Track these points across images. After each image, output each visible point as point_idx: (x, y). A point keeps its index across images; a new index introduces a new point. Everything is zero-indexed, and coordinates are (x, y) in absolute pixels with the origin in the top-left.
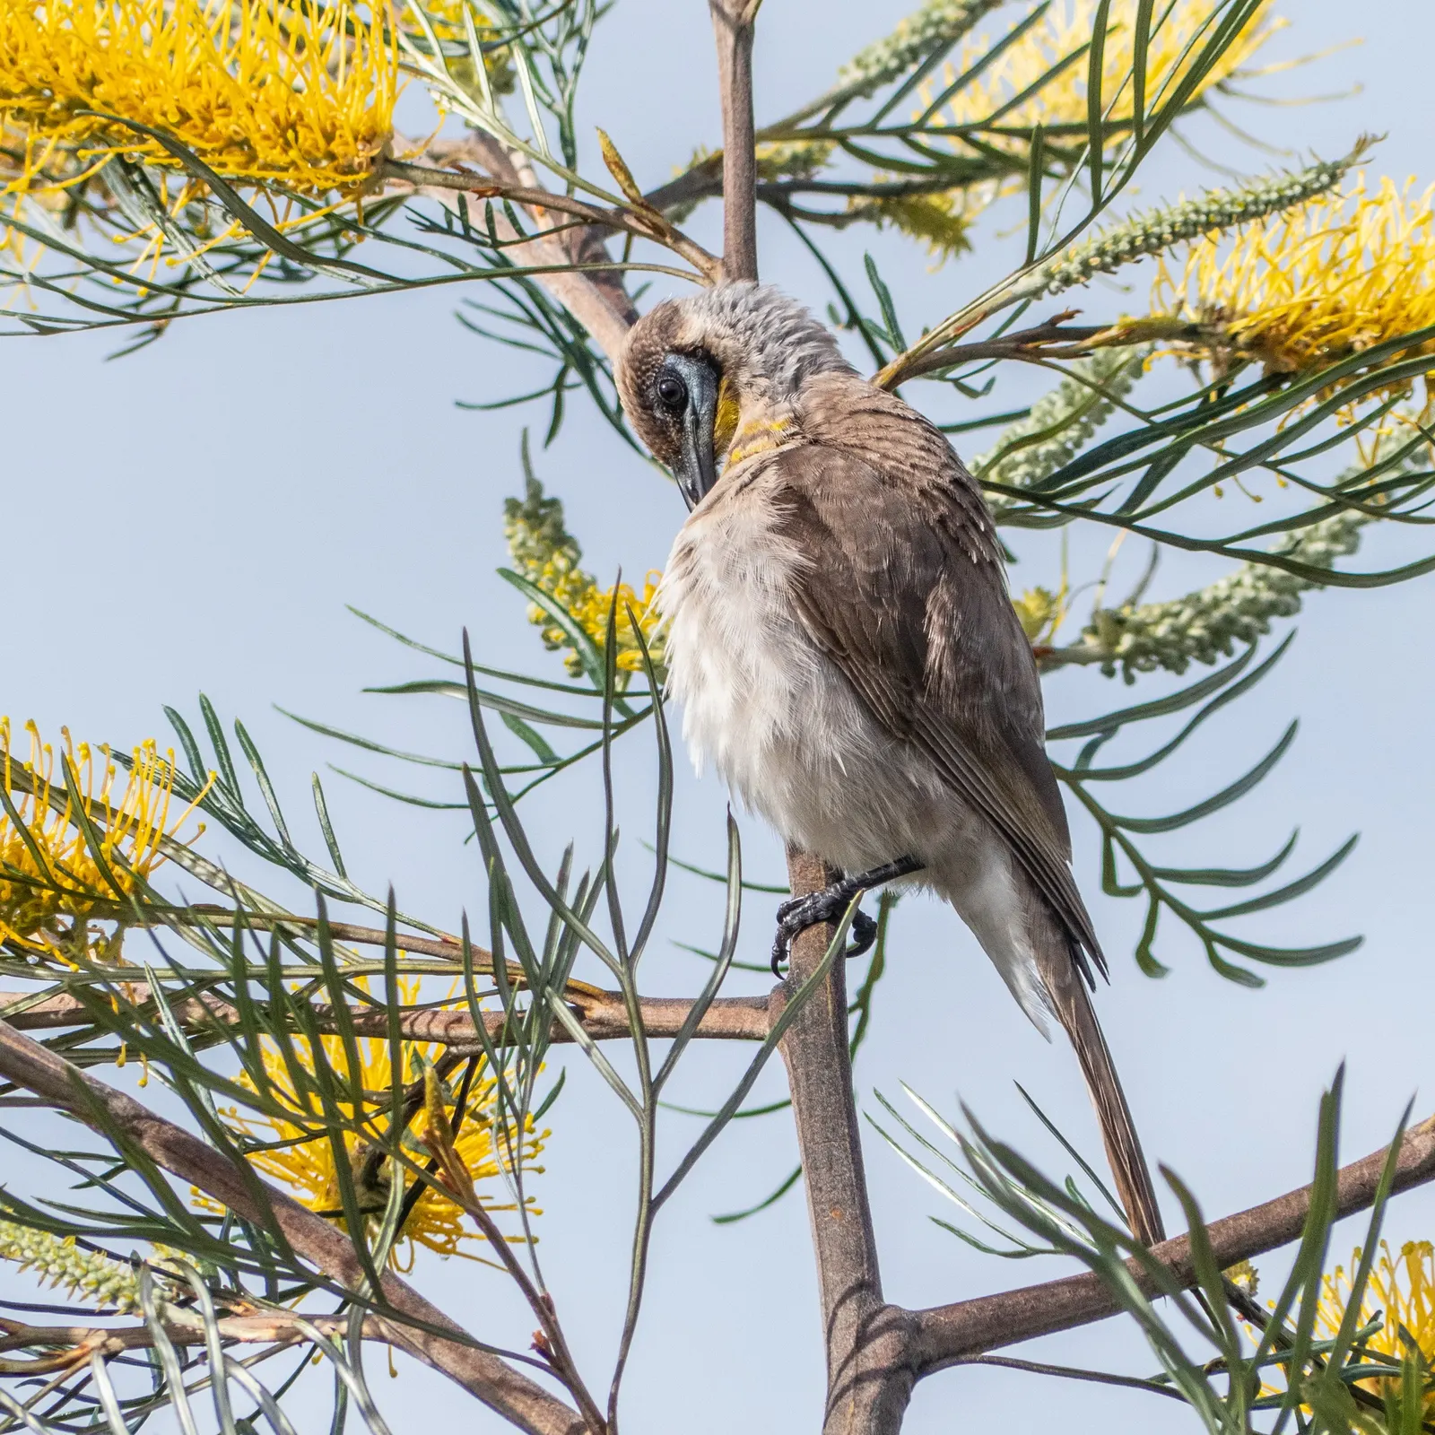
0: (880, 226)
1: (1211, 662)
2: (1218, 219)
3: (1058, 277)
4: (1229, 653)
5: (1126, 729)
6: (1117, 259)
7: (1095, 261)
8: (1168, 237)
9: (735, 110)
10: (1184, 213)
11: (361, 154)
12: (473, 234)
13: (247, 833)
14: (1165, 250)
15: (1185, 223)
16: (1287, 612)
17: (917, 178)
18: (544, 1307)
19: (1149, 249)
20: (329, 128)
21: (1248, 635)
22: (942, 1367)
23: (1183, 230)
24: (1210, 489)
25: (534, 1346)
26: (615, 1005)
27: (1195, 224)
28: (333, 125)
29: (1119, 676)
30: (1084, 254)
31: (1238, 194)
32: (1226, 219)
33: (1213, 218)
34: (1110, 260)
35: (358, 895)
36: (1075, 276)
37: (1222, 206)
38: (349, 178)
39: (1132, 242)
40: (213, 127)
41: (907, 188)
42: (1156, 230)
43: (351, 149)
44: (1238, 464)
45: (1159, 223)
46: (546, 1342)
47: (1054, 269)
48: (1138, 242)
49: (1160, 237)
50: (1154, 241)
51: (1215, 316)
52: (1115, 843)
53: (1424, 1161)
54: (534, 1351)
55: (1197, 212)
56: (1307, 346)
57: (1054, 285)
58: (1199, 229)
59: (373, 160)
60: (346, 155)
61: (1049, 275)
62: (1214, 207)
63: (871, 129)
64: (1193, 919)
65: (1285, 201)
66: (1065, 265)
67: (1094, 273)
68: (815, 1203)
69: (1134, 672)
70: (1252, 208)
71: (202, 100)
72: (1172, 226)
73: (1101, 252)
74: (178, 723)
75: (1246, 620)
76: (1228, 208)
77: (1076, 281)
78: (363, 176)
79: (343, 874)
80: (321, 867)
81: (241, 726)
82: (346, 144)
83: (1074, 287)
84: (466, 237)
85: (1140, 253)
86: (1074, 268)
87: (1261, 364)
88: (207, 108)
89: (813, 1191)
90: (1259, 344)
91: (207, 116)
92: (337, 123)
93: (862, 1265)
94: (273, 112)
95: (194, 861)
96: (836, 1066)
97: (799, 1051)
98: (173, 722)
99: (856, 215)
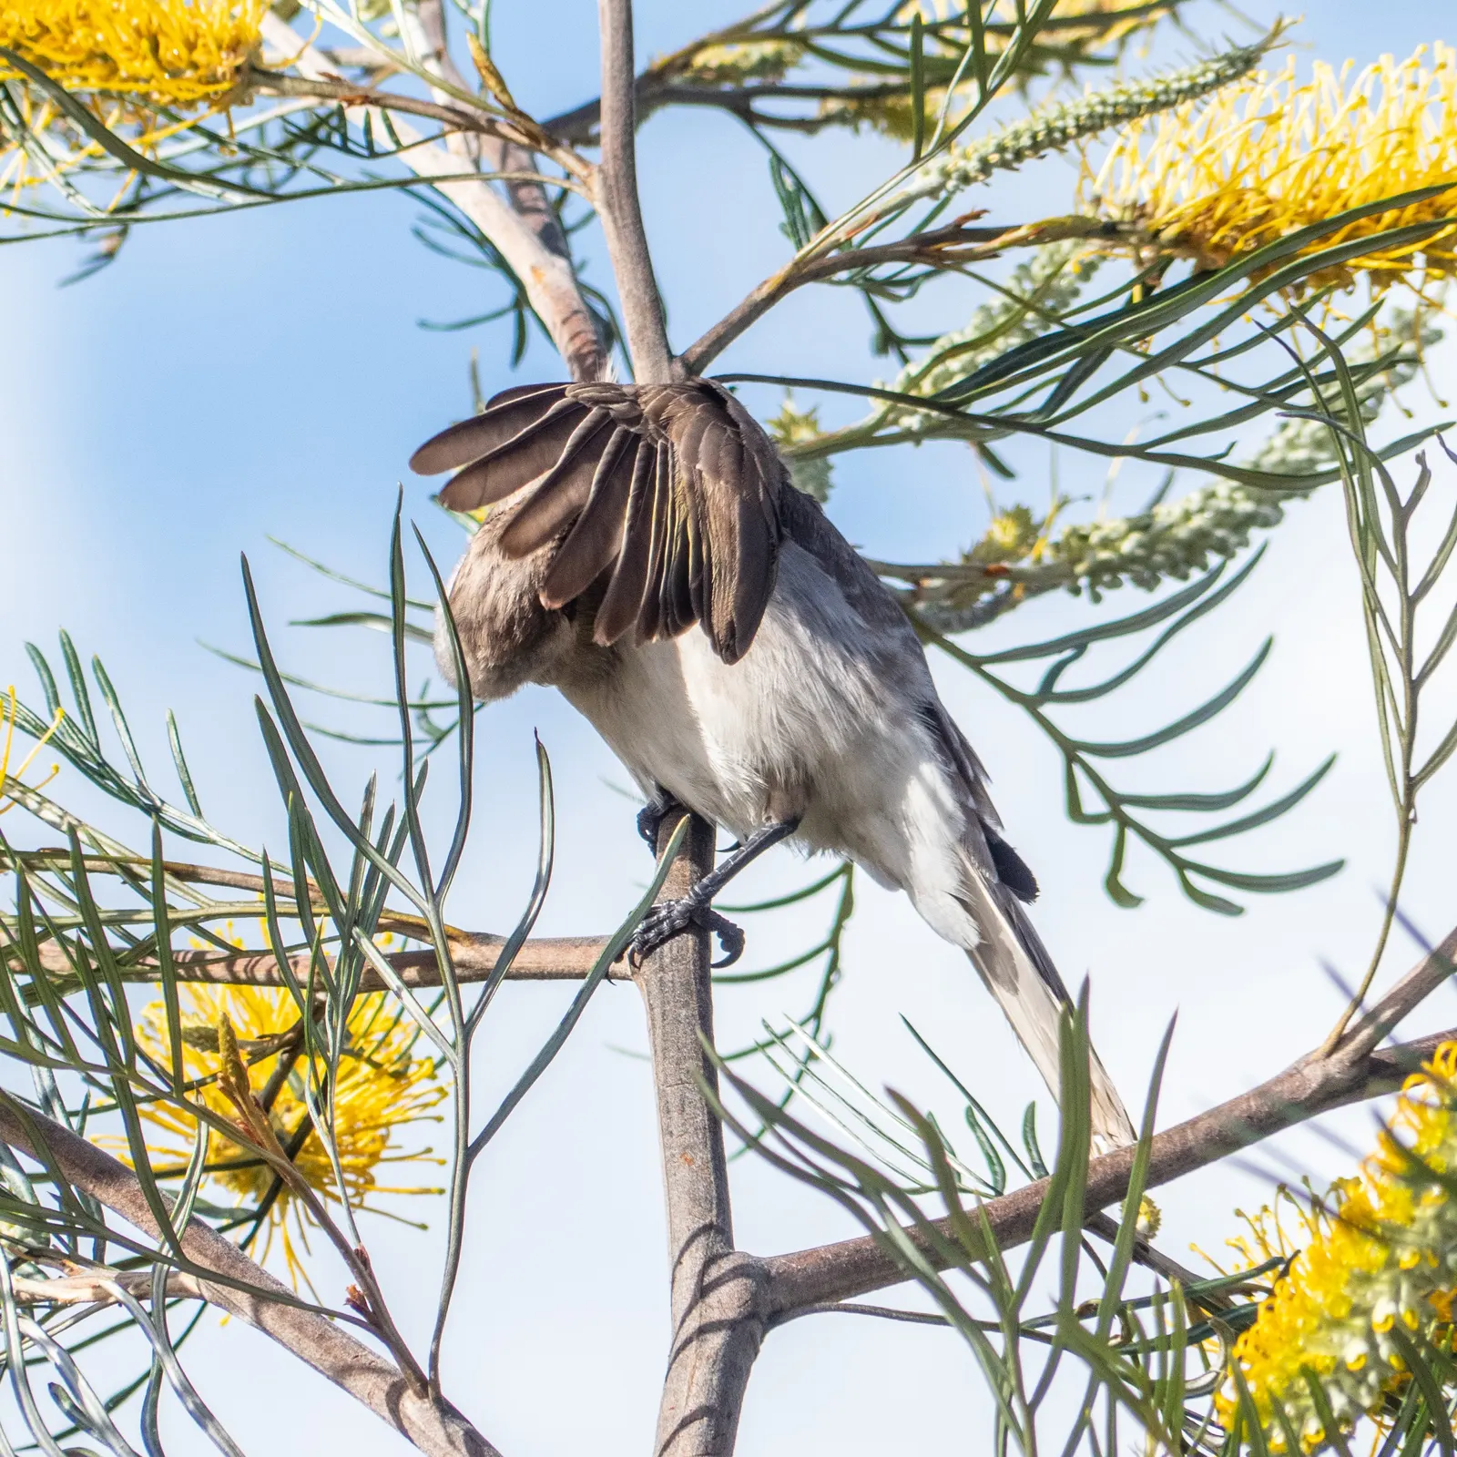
0: (857, 130)
1: (1185, 577)
2: (1126, 110)
3: (954, 176)
4: (1204, 567)
5: (1095, 648)
6: (1019, 155)
7: (994, 158)
8: (1072, 131)
9: (613, 10)
10: (1088, 105)
11: (225, 63)
12: (350, 145)
13: (100, 773)
14: (1070, 145)
15: (1091, 116)
16: (1266, 523)
17: (894, 80)
18: (359, 1261)
19: (1052, 143)
20: (192, 37)
21: (1225, 549)
22: (793, 1317)
23: (1089, 123)
25: (348, 1301)
26: (476, 946)
27: (1102, 116)
28: (197, 35)
29: (1085, 595)
30: (983, 151)
31: (1148, 84)
32: (1135, 110)
33: (1123, 110)
34: (1011, 157)
35: (213, 836)
36: (972, 174)
37: (1130, 97)
38: (211, 89)
39: (1034, 137)
40: (73, 40)
41: (883, 91)
42: (1060, 124)
43: (214, 59)
44: (1152, 365)
45: (1063, 116)
46: (361, 1298)
47: (950, 167)
48: (1040, 137)
49: (1063, 131)
50: (1057, 135)
51: (1137, 213)
52: (1077, 769)
54: (349, 1307)
55: (1104, 103)
56: (1235, 241)
57: (951, 184)
58: (1106, 122)
59: (238, 69)
60: (208, 65)
61: (946, 175)
62: (1122, 98)
63: (834, 29)
64: (1164, 846)
65: (1198, 90)
66: (962, 163)
67: (996, 171)
68: (666, 1147)
69: (1100, 590)
70: (1163, 98)
71: (60, 13)
72: (1077, 118)
73: (1001, 149)
74: (38, 660)
75: (1220, 533)
76: (1137, 99)
77: (975, 179)
78: (225, 86)
79: (199, 813)
80: (177, 810)
81: (99, 661)
82: (209, 52)
83: (974, 186)
84: (344, 148)
85: (1044, 148)
86: (972, 166)
87: (1192, 262)
88: (67, 20)
89: (664, 1135)
90: (1186, 241)
91: (67, 28)
92: (200, 32)
93: (711, 1211)
94: (135, 21)
95: (39, 803)
96: (693, 1004)
97: (655, 991)
98: (33, 659)
99: (828, 119)
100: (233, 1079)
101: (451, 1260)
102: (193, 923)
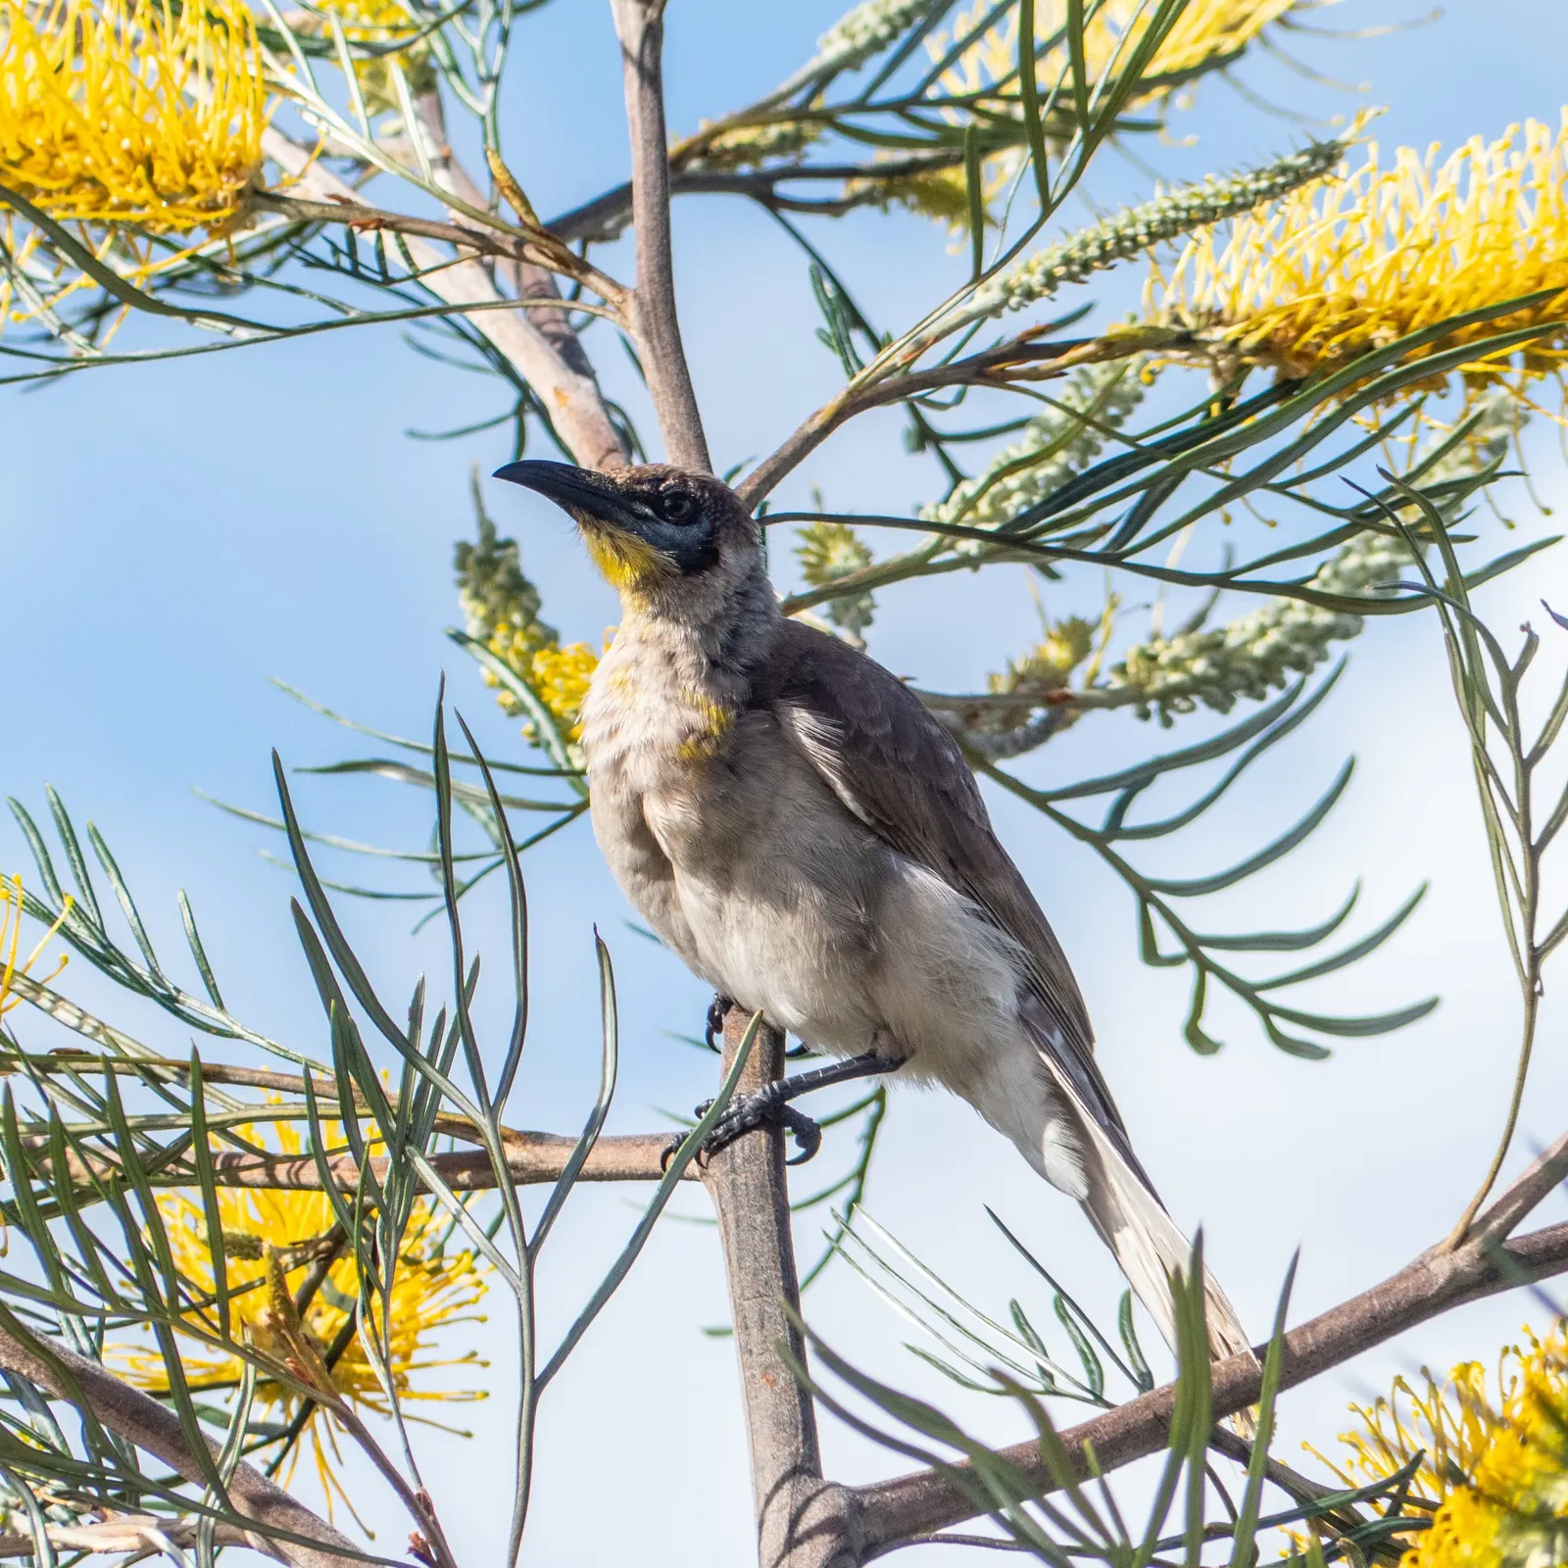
0: (886, 209)
1: (1261, 697)
2: (1201, 215)
3: (1018, 291)
4: (1281, 685)
5: (1164, 779)
6: (1086, 267)
7: (1060, 271)
8: (1143, 239)
9: (643, 120)
10: (1161, 211)
11: (225, 187)
12: (362, 270)
14: (1140, 255)
15: (1163, 222)
16: (1346, 635)
17: (924, 154)
18: (421, 1507)
19: (1122, 252)
20: (189, 160)
21: (1302, 665)
22: (890, 1550)
23: (1161, 230)
24: (1214, 516)
25: (411, 1550)
26: (529, 1146)
27: (1175, 222)
28: (194, 158)
29: (1155, 720)
30: (1048, 264)
31: (1223, 185)
32: (1210, 214)
33: (1194, 215)
34: (1078, 269)
35: (237, 1030)
36: (1037, 289)
37: (1205, 199)
38: (212, 216)
39: (1102, 246)
40: (58, 163)
41: (915, 166)
42: (1129, 232)
43: (214, 182)
44: (1237, 488)
45: (1133, 224)
46: (425, 1546)
47: (1013, 282)
48: (1109, 246)
49: (1134, 239)
50: (1127, 244)
51: (1213, 320)
52: (1153, 911)
53: (1441, 1288)
54: (411, 1556)
55: (1176, 208)
56: (1319, 347)
57: (1014, 301)
58: (1180, 229)
59: (240, 194)
60: (207, 189)
61: (1009, 291)
62: (1196, 202)
63: (861, 106)
64: (1247, 991)
65: (1277, 190)
66: (1025, 278)
67: (1063, 285)
68: (746, 1367)
69: (1171, 713)
70: (1240, 200)
71: (46, 133)
72: (1148, 225)
73: (1067, 261)
75: (1297, 648)
76: (1211, 202)
77: (1040, 295)
78: (226, 212)
79: (220, 1005)
80: (196, 1001)
81: (95, 830)
82: (208, 175)
83: (1038, 301)
84: (355, 273)
85: (1113, 257)
86: (1036, 280)
87: (1272, 370)
88: (51, 141)
89: (742, 1354)
90: (1267, 349)
91: (53, 150)
92: (198, 153)
93: (796, 1436)
94: (126, 143)
95: (54, 1002)
96: (770, 1209)
97: (727, 1195)
98: (18, 816)
99: (855, 201)
100: (281, 1317)
101: (520, 1502)
102: (222, 1128)
